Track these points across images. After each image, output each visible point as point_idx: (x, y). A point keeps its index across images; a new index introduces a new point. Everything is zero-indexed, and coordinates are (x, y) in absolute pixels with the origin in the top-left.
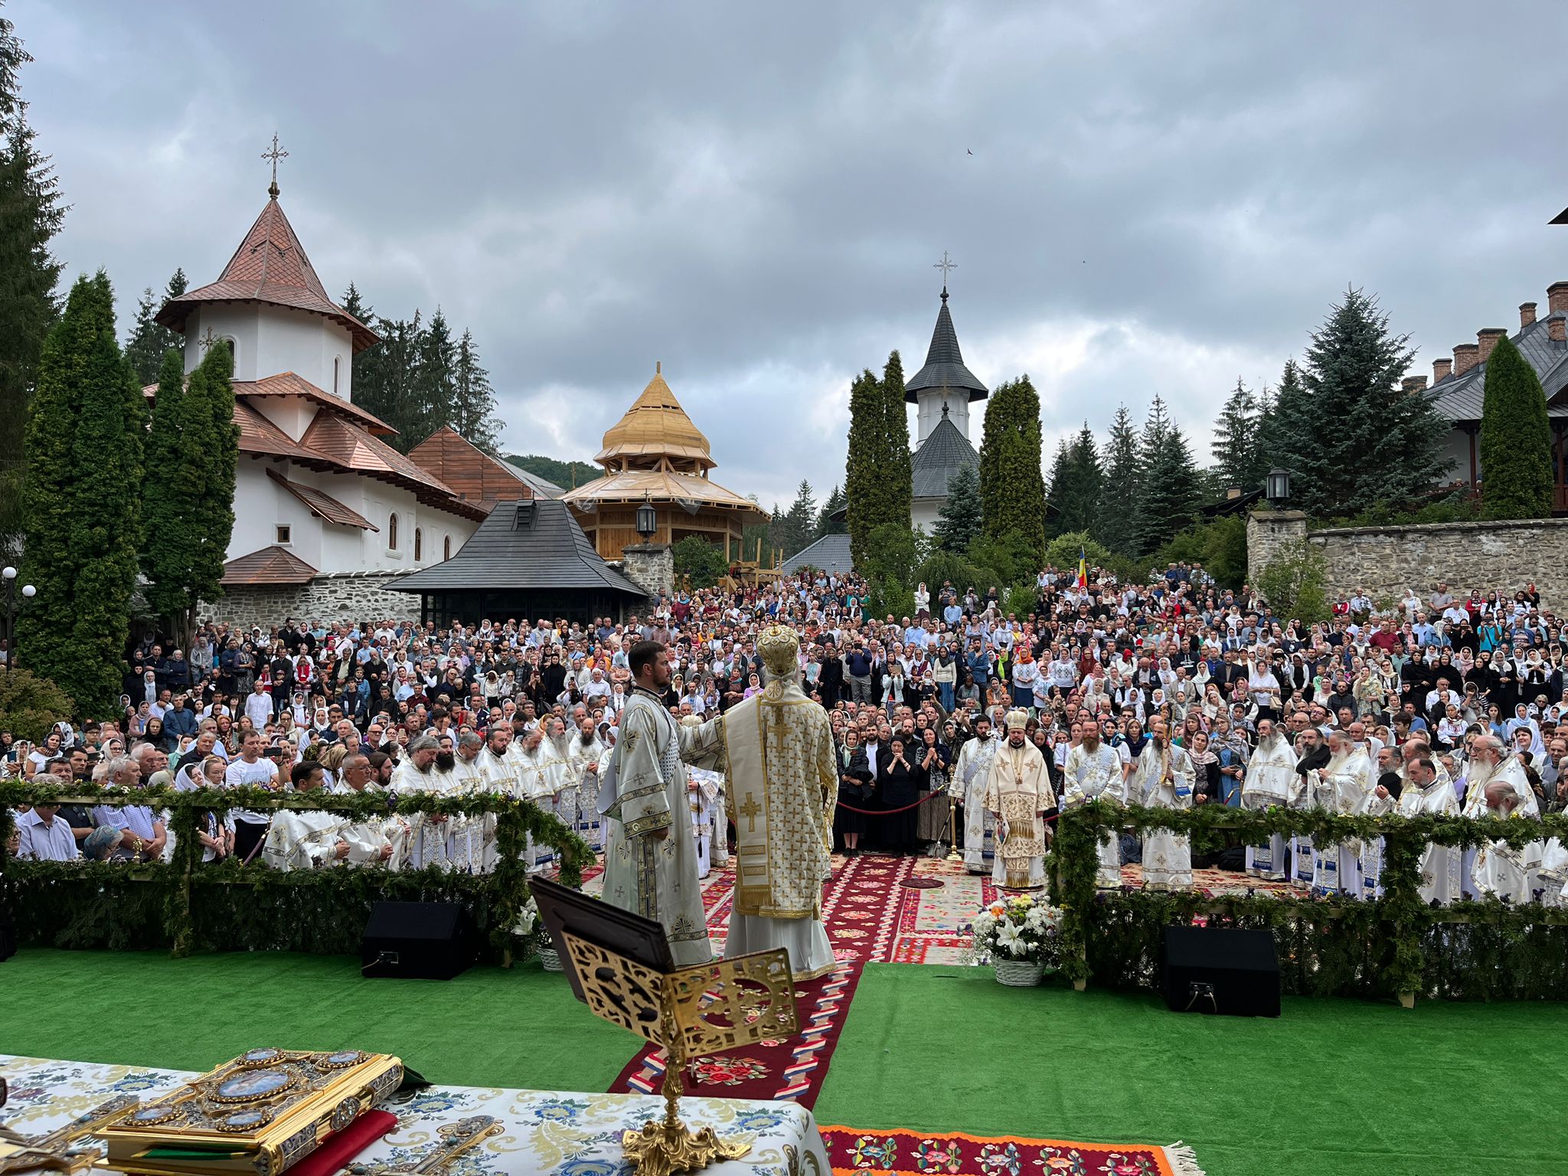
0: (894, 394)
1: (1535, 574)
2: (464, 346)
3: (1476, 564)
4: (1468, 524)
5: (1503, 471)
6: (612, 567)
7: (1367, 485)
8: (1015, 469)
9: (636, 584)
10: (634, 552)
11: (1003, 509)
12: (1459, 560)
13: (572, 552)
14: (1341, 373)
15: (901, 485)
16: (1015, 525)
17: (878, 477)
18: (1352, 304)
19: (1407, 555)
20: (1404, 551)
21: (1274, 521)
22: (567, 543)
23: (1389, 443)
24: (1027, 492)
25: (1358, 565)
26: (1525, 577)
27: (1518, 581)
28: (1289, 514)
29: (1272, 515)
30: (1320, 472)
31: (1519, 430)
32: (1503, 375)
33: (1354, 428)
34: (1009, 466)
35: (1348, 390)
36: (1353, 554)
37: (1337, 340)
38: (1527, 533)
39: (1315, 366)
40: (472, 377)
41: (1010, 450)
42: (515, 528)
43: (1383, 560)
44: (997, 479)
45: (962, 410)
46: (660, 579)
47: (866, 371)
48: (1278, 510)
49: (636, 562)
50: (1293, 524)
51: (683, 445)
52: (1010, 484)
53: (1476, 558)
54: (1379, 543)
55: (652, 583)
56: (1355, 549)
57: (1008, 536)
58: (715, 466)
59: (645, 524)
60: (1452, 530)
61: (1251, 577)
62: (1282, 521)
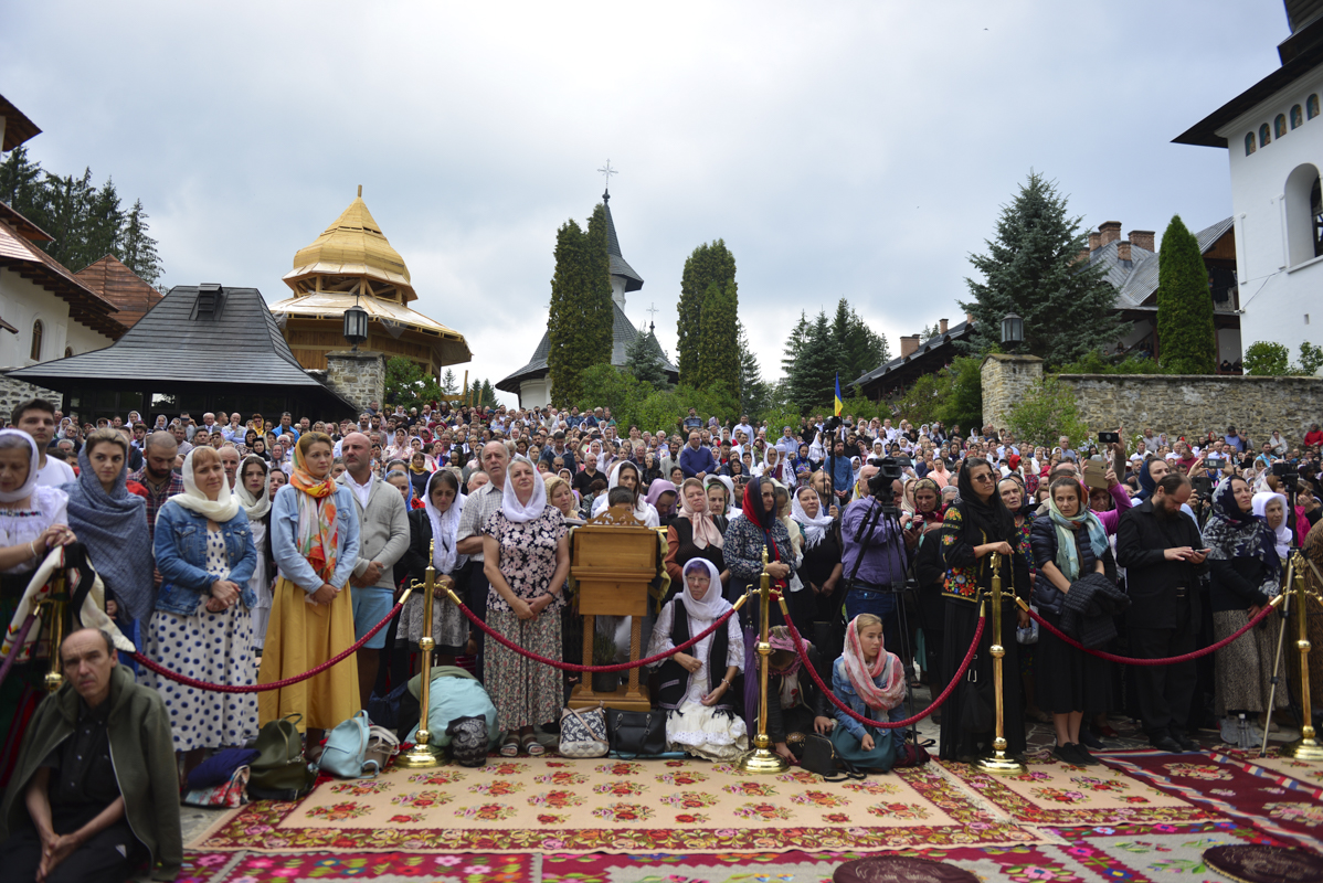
0: (599, 245)
1: (1224, 424)
2: (134, 216)
3: (1179, 413)
4: (1170, 376)
5: (1183, 334)
6: (312, 374)
8: (717, 323)
9: (341, 395)
10: (341, 358)
11: (705, 361)
12: (1166, 408)
13: (268, 347)
15: (605, 333)
16: (716, 377)
18: (1034, 186)
19: (1125, 401)
20: (1122, 398)
21: (1015, 362)
22: (260, 337)
23: (1081, 306)
24: (727, 346)
25: (1085, 409)
26: (1217, 426)
28: (1027, 357)
29: (1011, 357)
31: (1197, 298)
32: (1180, 250)
33: (1049, 291)
34: (711, 320)
36: (1081, 398)
37: (1023, 216)
38: (1218, 386)
39: (1001, 239)
40: (140, 245)
41: (712, 306)
42: (194, 317)
43: (1106, 404)
44: (698, 333)
46: (371, 391)
47: (571, 221)
48: (1013, 353)
49: (342, 370)
50: (1031, 366)
51: (385, 269)
52: (712, 337)
53: (1179, 407)
54: (1103, 389)
55: (362, 395)
56: (1083, 394)
57: (713, 386)
58: (415, 297)
59: (355, 328)
60: (1160, 380)
61: (987, 418)
62: (1022, 363)
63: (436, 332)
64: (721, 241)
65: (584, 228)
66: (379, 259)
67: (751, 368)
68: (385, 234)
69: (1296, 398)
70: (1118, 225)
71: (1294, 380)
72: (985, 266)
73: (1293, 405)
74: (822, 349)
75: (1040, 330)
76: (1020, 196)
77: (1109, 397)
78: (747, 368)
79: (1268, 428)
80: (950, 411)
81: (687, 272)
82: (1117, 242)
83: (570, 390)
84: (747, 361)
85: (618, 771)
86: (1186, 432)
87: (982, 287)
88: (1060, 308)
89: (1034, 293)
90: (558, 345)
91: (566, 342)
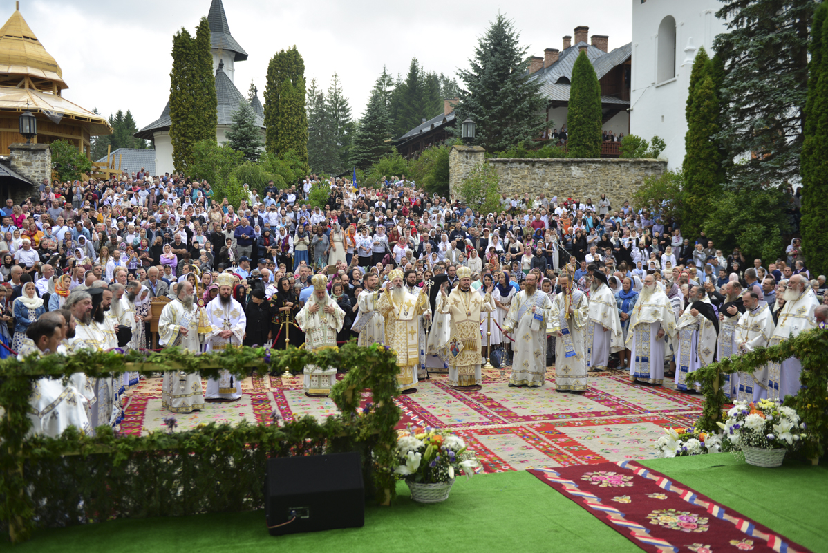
0: (205, 48)
1: (596, 189)
3: (568, 183)
4: (565, 159)
5: (580, 130)
7: (509, 133)
8: (291, 108)
9: (22, 175)
10: (19, 149)
11: (282, 135)
12: (561, 180)
14: (495, 63)
15: (211, 113)
16: (291, 147)
17: (193, 107)
18: (500, 22)
19: (535, 176)
21: (467, 152)
23: (521, 109)
24: (298, 125)
25: (510, 181)
26: (591, 191)
27: (588, 193)
28: (475, 148)
29: (466, 148)
30: (483, 123)
31: (589, 107)
32: (582, 74)
33: (502, 99)
34: (286, 106)
35: (499, 75)
36: (508, 174)
37: (492, 43)
38: (593, 166)
39: (478, 58)
43: (523, 178)
44: (278, 115)
45: (230, 66)
46: (43, 172)
47: (183, 29)
48: (469, 145)
49: (21, 157)
50: (477, 154)
51: (43, 69)
52: (287, 118)
53: (568, 179)
54: (522, 168)
55: (36, 175)
56: (509, 171)
57: (287, 154)
58: (66, 87)
59: (28, 128)
60: (558, 162)
61: (451, 186)
62: (472, 152)
63: (85, 119)
64: (294, 48)
65: (193, 34)
66: (38, 62)
67: (344, 110)
68: (40, 40)
69: (642, 173)
70: (586, 29)
71: (641, 162)
72: (467, 77)
73: (639, 177)
74: (375, 117)
76: (491, 29)
78: (342, 110)
80: (430, 180)
81: (270, 69)
82: (582, 43)
83: (186, 155)
84: (341, 105)
86: (572, 195)
88: (507, 109)
90: (177, 122)
91: (182, 119)
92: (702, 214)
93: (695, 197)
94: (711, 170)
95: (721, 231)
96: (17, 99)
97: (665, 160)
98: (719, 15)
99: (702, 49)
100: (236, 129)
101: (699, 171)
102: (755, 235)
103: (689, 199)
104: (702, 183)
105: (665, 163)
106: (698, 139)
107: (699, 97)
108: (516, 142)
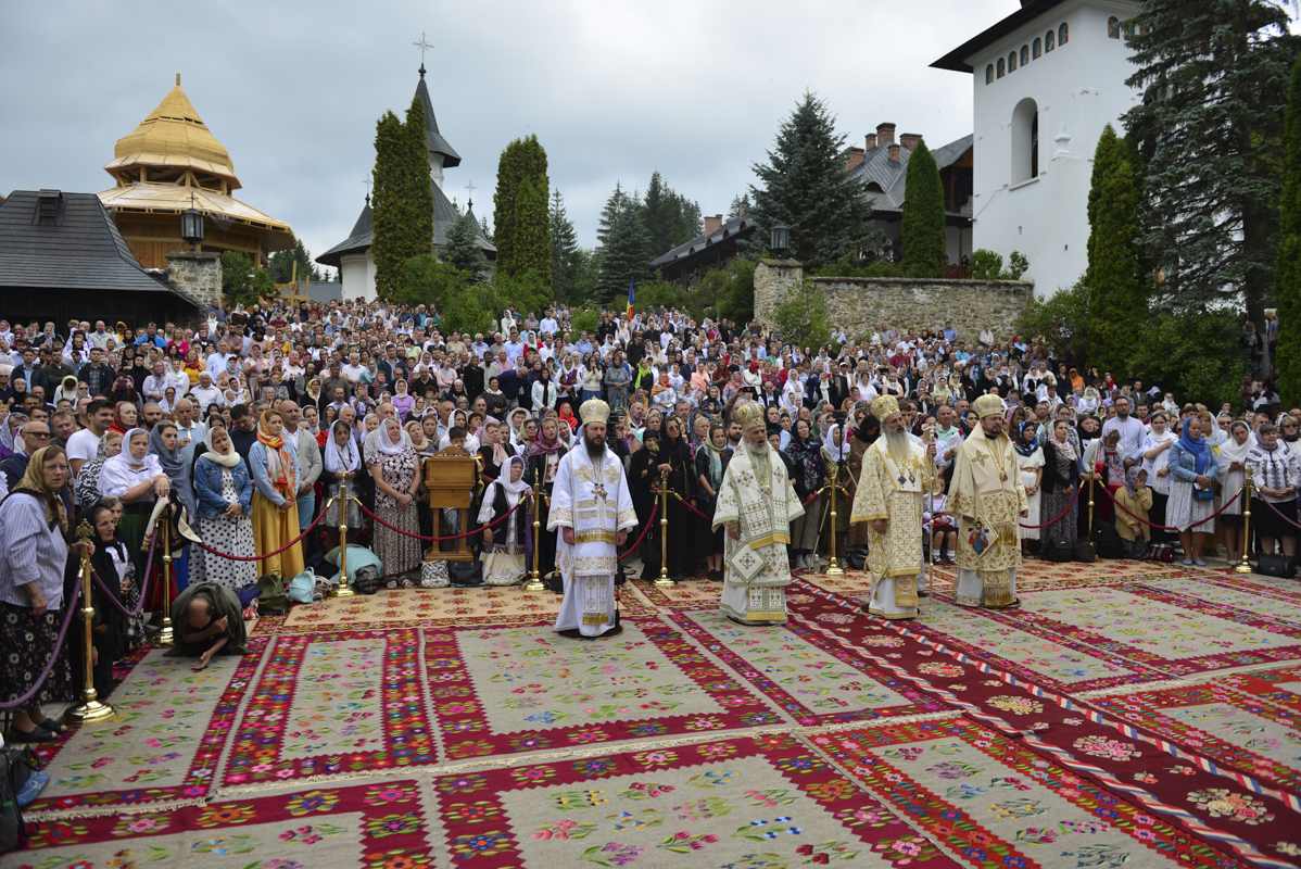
0: (418, 137)
1: (945, 319)
3: (910, 310)
4: (905, 279)
6: (153, 275)
7: (825, 246)
8: (530, 216)
9: (184, 294)
10: (180, 259)
11: (519, 251)
12: (900, 306)
13: (113, 252)
16: (530, 266)
17: (403, 213)
18: (809, 103)
19: (868, 300)
20: (866, 297)
21: (780, 267)
22: (104, 243)
23: (840, 215)
24: (539, 237)
25: (836, 307)
26: (939, 321)
27: (935, 324)
28: (789, 262)
29: (776, 262)
31: (932, 212)
32: (922, 169)
33: (816, 201)
34: (524, 212)
35: (810, 171)
36: (833, 297)
37: (798, 131)
38: (942, 288)
39: (779, 150)
41: (526, 199)
42: (36, 222)
43: (852, 303)
44: (513, 224)
45: (439, 173)
46: (212, 290)
47: (390, 113)
48: (779, 259)
49: (183, 270)
50: (793, 270)
51: (209, 160)
52: (526, 229)
53: (910, 305)
54: (850, 290)
55: (203, 294)
56: (834, 294)
57: (526, 275)
58: (238, 186)
59: (192, 231)
60: (896, 283)
61: (757, 313)
62: (786, 267)
63: (264, 225)
64: (534, 137)
65: (403, 119)
66: (203, 151)
67: (568, 236)
68: (206, 124)
69: (1003, 299)
70: (892, 126)
72: (766, 175)
73: (999, 304)
74: (629, 234)
75: (808, 235)
76: (797, 112)
77: (855, 297)
78: (564, 237)
79: (979, 323)
81: (502, 167)
82: (889, 144)
84: (564, 230)
85: (456, 593)
87: (762, 193)
88: (823, 215)
89: (803, 202)
90: (382, 234)
91: (389, 230)
92: (1118, 346)
93: (1107, 323)
94: (1128, 287)
95: (1157, 369)
96: (176, 198)
97: (1030, 281)
98: (1129, 83)
99: (1109, 128)
100: (451, 248)
101: (1112, 288)
102: (1210, 372)
103: (1100, 327)
104: (1118, 305)
105: (1031, 286)
106: (1111, 246)
107: (1111, 189)
108: (836, 257)
